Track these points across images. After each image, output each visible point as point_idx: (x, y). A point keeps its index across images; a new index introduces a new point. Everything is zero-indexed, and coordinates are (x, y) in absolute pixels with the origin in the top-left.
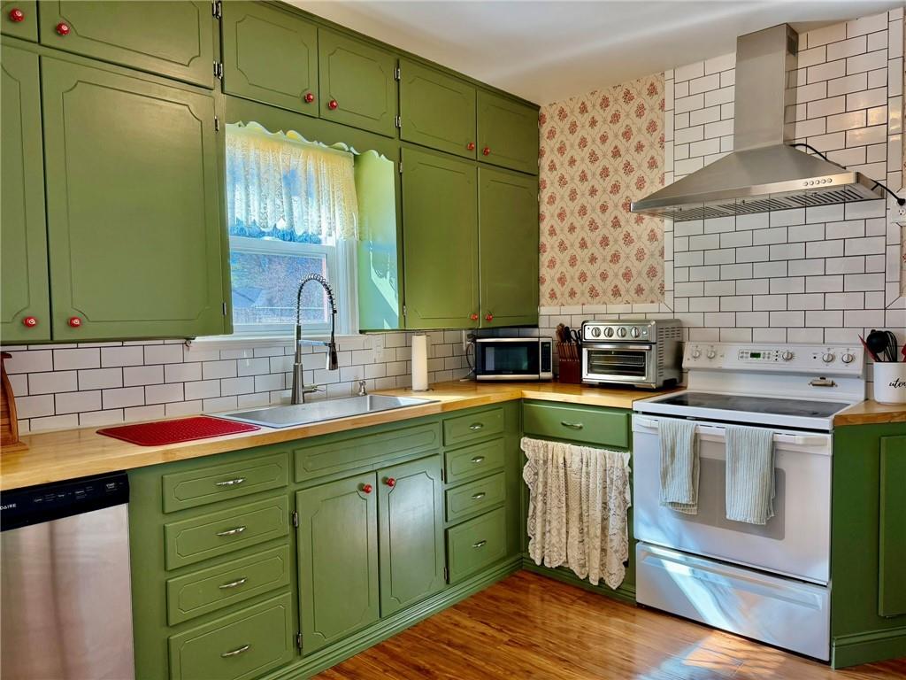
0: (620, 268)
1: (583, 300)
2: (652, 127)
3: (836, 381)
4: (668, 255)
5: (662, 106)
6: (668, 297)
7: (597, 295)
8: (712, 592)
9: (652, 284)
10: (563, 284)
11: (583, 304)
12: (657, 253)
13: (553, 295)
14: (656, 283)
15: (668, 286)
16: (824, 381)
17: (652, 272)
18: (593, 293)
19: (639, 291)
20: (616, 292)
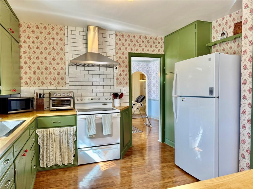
0: (52, 76)
1: (39, 85)
2: (61, 39)
3: (107, 103)
4: (67, 74)
5: (64, 35)
6: (67, 85)
7: (44, 84)
8: (98, 154)
9: (62, 82)
10: (31, 80)
11: (39, 87)
12: (64, 74)
13: (26, 83)
14: (63, 81)
15: (67, 82)
16: (105, 104)
17: (62, 78)
18: (43, 83)
19: (58, 83)
20: (51, 83)
